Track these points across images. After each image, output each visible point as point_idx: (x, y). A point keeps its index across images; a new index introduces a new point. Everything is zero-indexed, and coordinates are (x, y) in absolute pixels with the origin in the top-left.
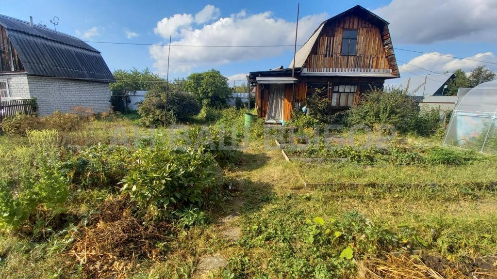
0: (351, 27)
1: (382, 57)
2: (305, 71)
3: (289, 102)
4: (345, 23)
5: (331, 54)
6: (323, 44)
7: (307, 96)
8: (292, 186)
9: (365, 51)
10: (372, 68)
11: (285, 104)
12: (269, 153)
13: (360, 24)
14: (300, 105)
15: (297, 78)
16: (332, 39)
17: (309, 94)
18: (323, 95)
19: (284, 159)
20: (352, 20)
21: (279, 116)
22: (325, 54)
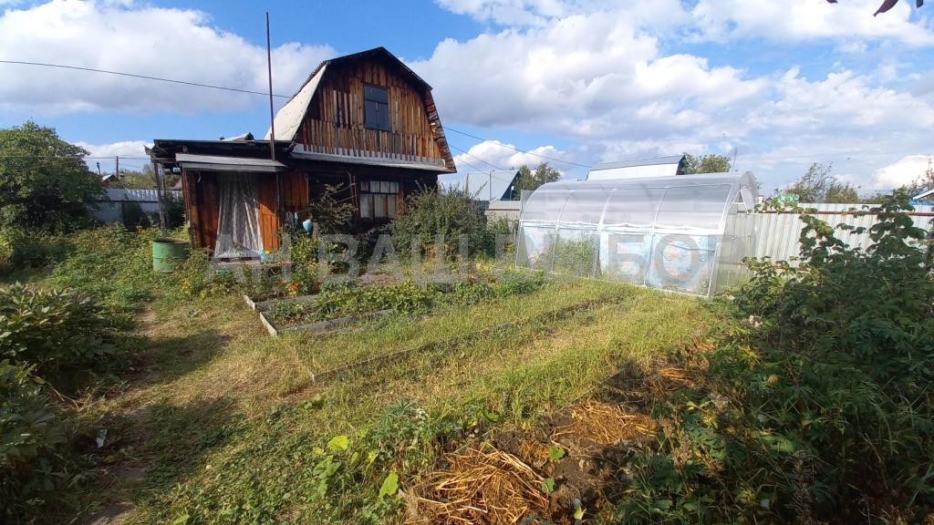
0: (376, 82)
1: (429, 139)
2: (299, 148)
3: (272, 210)
4: (364, 72)
5: (347, 122)
6: (330, 103)
7: (310, 199)
8: (284, 388)
9: (404, 127)
10: (417, 154)
11: (262, 215)
12: (225, 328)
13: (390, 80)
14: (296, 217)
15: (284, 163)
16: (345, 95)
17: (315, 195)
18: (340, 197)
19: (266, 332)
20: (375, 70)
21: (251, 241)
22: (336, 121)
